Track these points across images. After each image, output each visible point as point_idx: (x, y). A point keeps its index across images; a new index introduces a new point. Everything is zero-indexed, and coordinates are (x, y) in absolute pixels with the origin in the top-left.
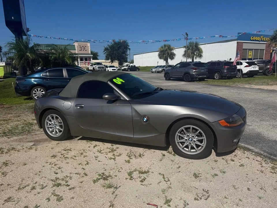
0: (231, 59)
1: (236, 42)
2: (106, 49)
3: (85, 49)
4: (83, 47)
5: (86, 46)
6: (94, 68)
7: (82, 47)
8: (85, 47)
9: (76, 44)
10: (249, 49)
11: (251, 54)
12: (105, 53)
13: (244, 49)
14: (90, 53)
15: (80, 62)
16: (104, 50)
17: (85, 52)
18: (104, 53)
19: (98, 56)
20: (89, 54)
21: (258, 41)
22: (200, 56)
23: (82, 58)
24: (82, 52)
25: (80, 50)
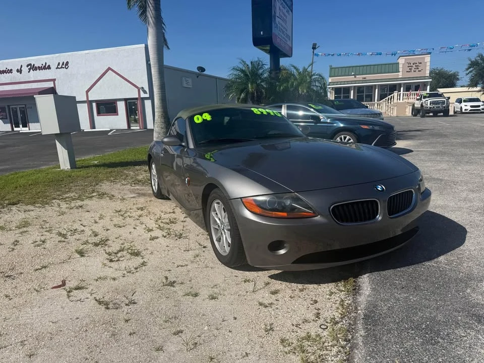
2: (473, 64)
3: (418, 68)
4: (414, 66)
5: (421, 63)
6: (422, 105)
7: (412, 65)
8: (420, 65)
9: (402, 61)
12: (471, 72)
14: (428, 75)
15: (403, 94)
16: (466, 67)
17: (417, 74)
18: (468, 71)
19: (458, 79)
20: (425, 77)
23: (410, 86)
24: (412, 74)
25: (407, 72)
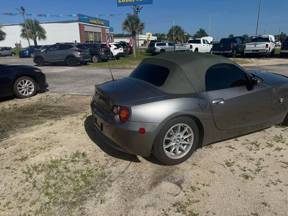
0: (76, 41)
1: (78, 23)
10: (90, 32)
11: (92, 36)
13: (86, 31)
21: (95, 24)
22: (44, 37)
